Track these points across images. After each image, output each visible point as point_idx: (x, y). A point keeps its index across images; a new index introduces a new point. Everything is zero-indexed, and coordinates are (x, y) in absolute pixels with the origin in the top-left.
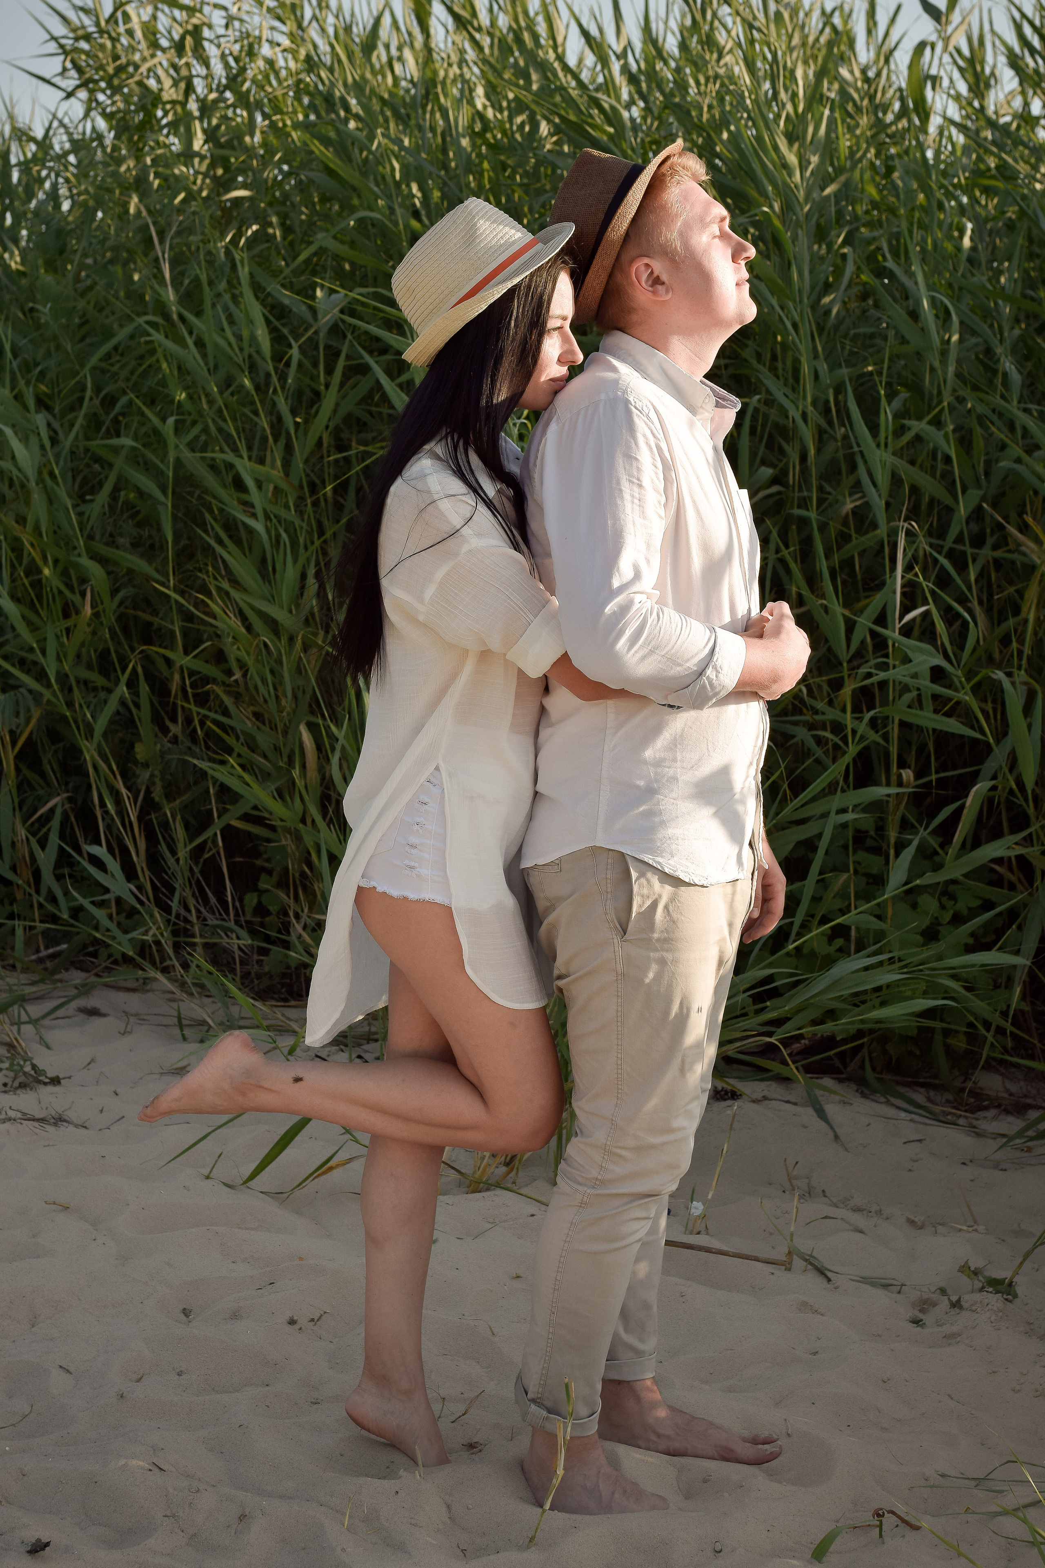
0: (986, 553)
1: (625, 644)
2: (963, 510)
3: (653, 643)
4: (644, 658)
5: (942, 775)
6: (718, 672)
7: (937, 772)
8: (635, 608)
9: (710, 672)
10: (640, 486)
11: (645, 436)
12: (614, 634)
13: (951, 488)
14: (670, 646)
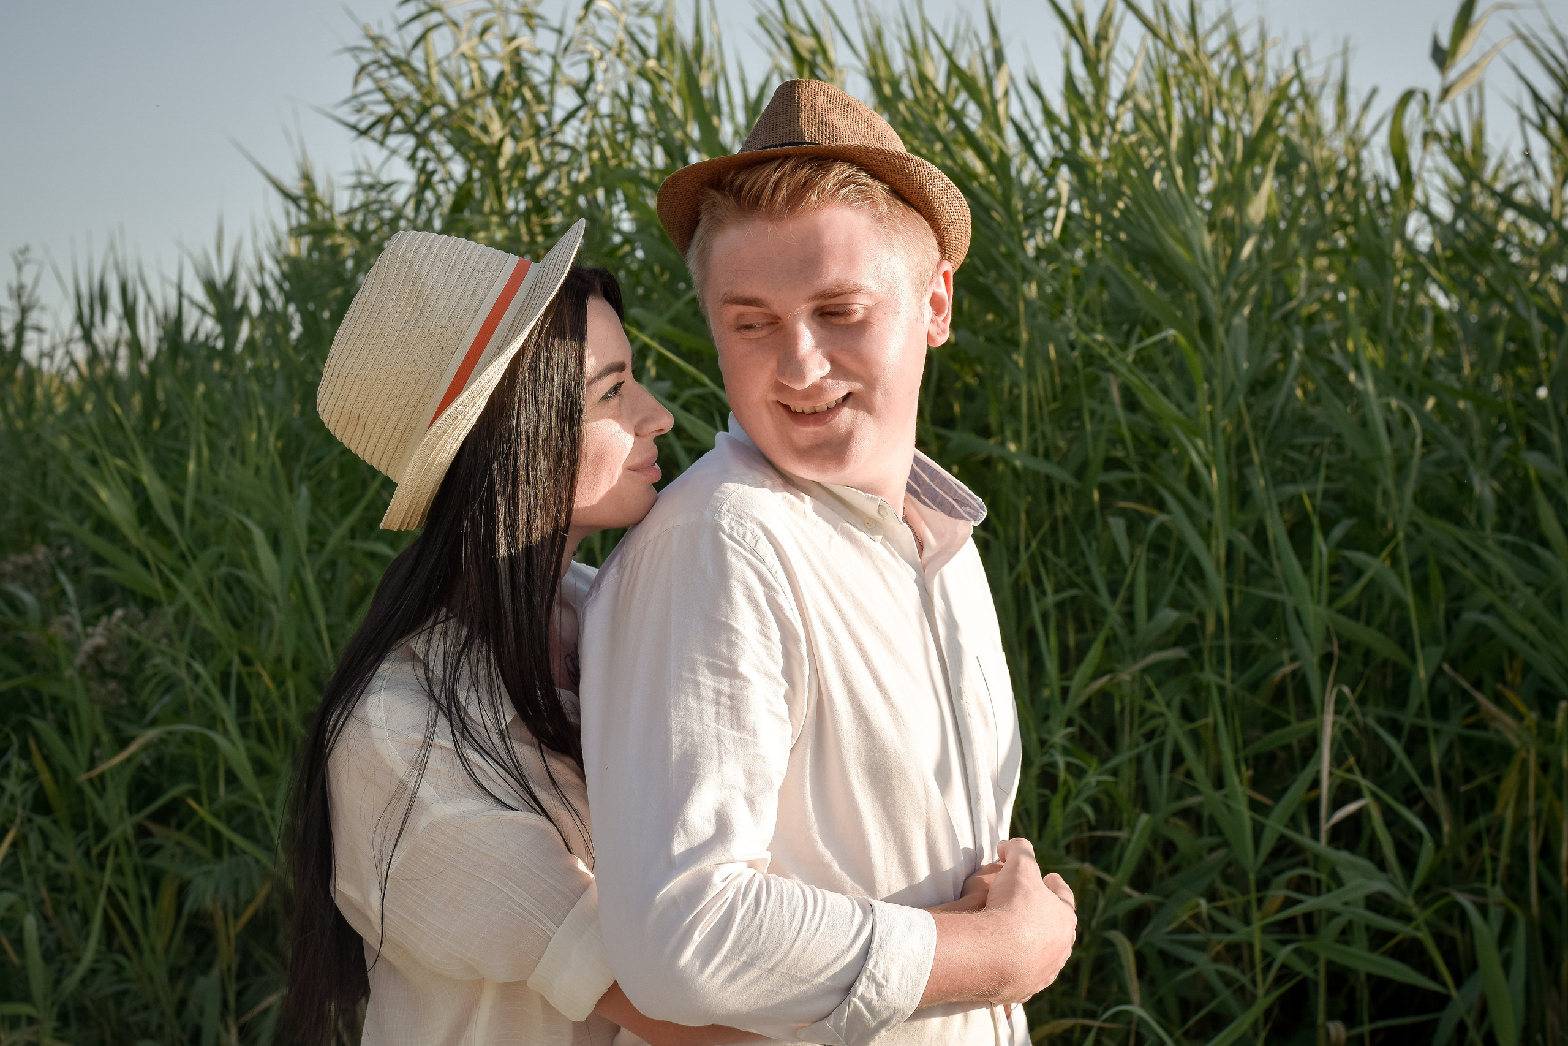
0: (1453, 727)
1: (695, 955)
2: (1422, 673)
3: (749, 950)
4: (733, 977)
5: (1381, 1024)
6: (879, 986)
7: (1372, 1020)
8: (712, 894)
9: (863, 987)
10: (733, 674)
11: (746, 585)
12: (674, 940)
13: (1404, 641)
14: (781, 952)
